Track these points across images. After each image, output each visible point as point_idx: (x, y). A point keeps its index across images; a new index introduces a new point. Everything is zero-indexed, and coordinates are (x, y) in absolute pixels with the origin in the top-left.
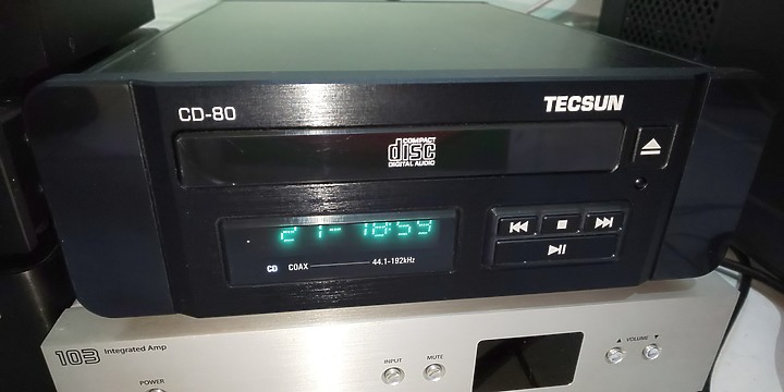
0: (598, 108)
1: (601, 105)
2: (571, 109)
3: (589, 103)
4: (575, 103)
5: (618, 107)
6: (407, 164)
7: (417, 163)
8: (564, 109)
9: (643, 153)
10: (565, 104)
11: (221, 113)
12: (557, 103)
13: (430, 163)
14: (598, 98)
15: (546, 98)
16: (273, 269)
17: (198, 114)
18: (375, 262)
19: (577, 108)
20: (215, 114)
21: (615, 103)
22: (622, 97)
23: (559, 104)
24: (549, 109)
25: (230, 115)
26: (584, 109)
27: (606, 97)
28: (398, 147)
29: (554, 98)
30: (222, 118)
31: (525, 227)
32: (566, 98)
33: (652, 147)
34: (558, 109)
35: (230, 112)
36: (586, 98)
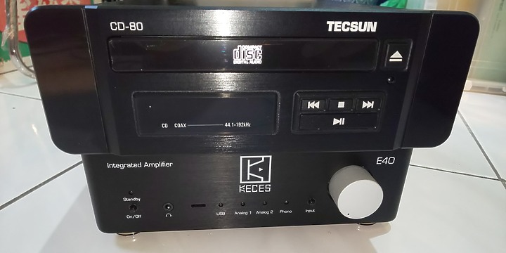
0: (361, 30)
1: (362, 28)
2: (344, 30)
3: (355, 27)
4: (346, 26)
5: (374, 30)
6: (245, 62)
7: (251, 62)
8: (340, 30)
9: (391, 60)
10: (340, 26)
11: (134, 26)
12: (335, 26)
14: (361, 23)
15: (328, 22)
16: (165, 126)
17: (121, 27)
18: (226, 125)
19: (348, 29)
20: (131, 26)
21: (371, 27)
22: (376, 23)
23: (336, 26)
24: (330, 29)
25: (140, 28)
26: (352, 30)
27: (366, 23)
28: (239, 51)
29: (333, 22)
30: (135, 29)
31: (317, 105)
32: (340, 23)
33: (397, 57)
34: (336, 30)
35: (140, 25)
36: (353, 23)
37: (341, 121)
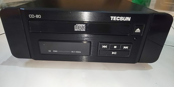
0: (124, 20)
1: (125, 19)
2: (117, 20)
3: (122, 19)
4: (118, 18)
5: (129, 20)
6: (79, 30)
7: (81, 30)
8: (116, 20)
9: (135, 32)
10: (116, 18)
13: (84, 30)
15: (111, 17)
16: (50, 51)
17: (33, 16)
18: (72, 52)
20: (36, 16)
21: (128, 19)
22: (130, 18)
23: (114, 18)
25: (40, 17)
27: (126, 17)
28: (77, 26)
29: (113, 17)
31: (106, 47)
32: (116, 17)
33: (138, 30)
34: (114, 20)
35: (40, 16)
36: (121, 17)
37: (115, 53)
